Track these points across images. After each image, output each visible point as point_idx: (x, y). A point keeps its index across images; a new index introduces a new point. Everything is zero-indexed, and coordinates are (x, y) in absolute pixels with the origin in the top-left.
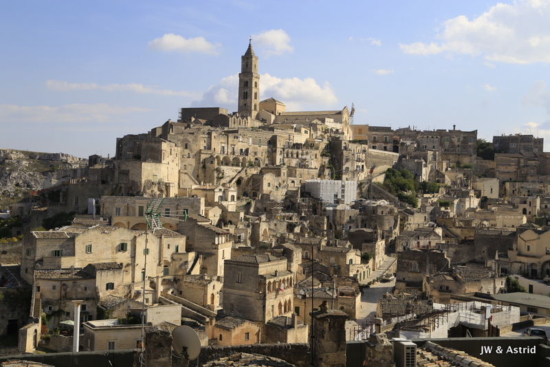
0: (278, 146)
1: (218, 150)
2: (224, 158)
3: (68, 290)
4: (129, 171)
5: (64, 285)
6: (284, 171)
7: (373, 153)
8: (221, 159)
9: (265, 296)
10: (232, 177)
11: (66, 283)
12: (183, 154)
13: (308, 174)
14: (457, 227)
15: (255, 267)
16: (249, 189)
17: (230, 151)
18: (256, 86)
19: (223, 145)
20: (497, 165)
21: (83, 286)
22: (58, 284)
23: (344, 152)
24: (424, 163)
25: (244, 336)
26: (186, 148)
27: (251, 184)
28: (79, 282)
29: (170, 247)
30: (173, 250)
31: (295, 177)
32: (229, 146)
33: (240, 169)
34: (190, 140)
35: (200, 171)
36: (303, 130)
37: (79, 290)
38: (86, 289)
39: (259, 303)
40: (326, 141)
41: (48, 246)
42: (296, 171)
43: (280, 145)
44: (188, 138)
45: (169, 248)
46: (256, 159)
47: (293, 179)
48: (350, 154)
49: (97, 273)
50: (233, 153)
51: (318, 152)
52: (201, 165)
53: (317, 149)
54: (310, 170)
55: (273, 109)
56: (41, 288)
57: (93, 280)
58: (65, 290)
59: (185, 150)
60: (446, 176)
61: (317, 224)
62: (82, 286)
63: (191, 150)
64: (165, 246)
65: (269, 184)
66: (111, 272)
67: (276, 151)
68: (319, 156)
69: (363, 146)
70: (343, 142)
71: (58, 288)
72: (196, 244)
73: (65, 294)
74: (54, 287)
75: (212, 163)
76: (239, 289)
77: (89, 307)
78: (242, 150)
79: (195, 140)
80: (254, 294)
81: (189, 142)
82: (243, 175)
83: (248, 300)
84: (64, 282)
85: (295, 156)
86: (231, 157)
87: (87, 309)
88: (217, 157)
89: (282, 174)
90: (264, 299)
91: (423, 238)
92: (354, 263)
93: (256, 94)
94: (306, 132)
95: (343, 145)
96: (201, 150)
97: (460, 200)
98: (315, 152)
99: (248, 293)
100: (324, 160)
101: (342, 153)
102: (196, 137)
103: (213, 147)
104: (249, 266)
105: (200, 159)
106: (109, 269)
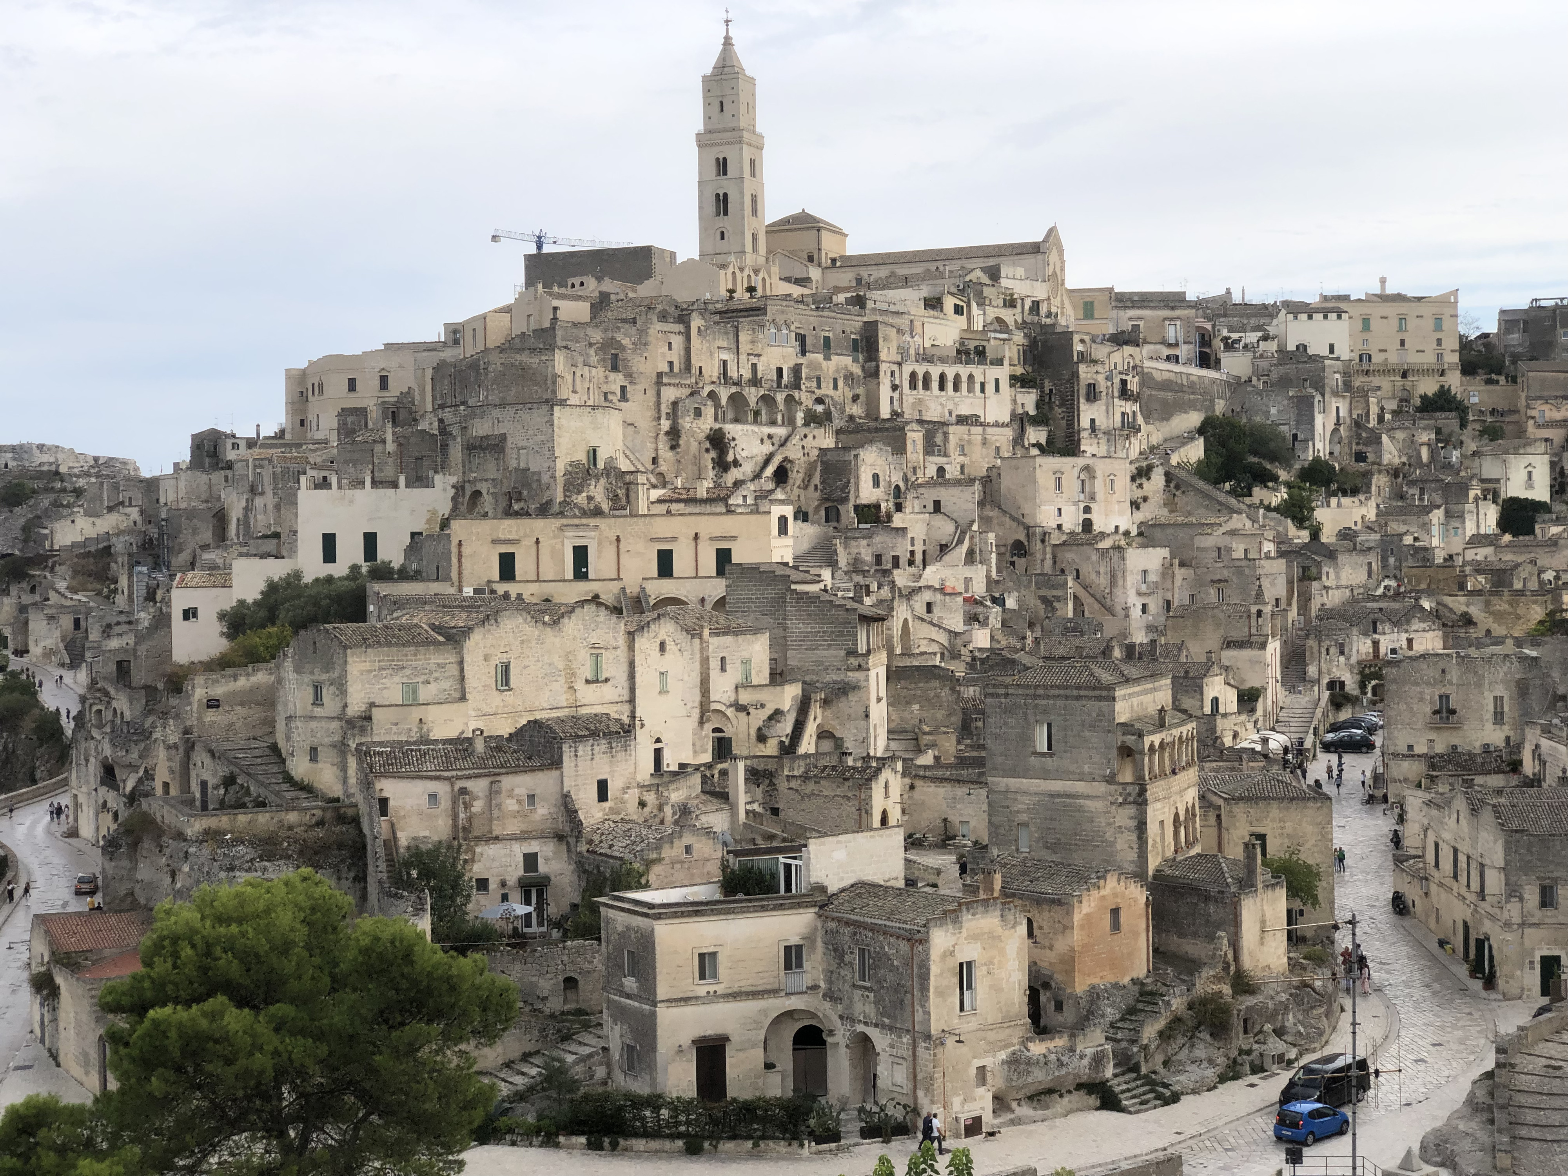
0: (883, 355)
1: (712, 371)
2: (732, 398)
3: (478, 806)
4: (503, 437)
5: (463, 791)
6: (915, 437)
7: (1157, 376)
8: (724, 402)
9: (1143, 791)
10: (760, 459)
11: (469, 784)
12: (605, 388)
13: (985, 442)
14: (1472, 593)
15: (1099, 698)
16: (812, 499)
17: (747, 374)
18: (753, 174)
19: (724, 356)
20: (1528, 398)
21: (522, 792)
22: (442, 789)
23: (1082, 368)
24: (1318, 398)
25: (1106, 921)
26: (615, 368)
27: (816, 480)
28: (507, 782)
29: (728, 667)
30: (734, 675)
31: (946, 455)
32: (743, 357)
33: (780, 431)
34: (626, 342)
35: (660, 446)
36: (949, 303)
37: (511, 805)
38: (531, 798)
39: (1125, 817)
40: (1019, 338)
41: (382, 669)
42: (946, 435)
43: (887, 352)
44: (619, 337)
45: (723, 669)
46: (819, 401)
47: (941, 460)
48: (1101, 378)
49: (565, 748)
50: (755, 382)
51: (1003, 373)
52: (666, 425)
53: (999, 362)
54: (989, 430)
55: (813, 247)
56: (392, 803)
57: (555, 773)
58: (467, 806)
59: (612, 376)
60: (1385, 438)
61: (1044, 600)
62: (517, 791)
63: (629, 376)
64: (714, 664)
65: (876, 479)
66: (603, 744)
67: (875, 374)
68: (1004, 384)
69: (1128, 350)
70: (1076, 338)
71: (445, 802)
72: (794, 658)
73: (470, 819)
74: (433, 797)
75: (698, 413)
76: (1045, 775)
77: (547, 860)
78: (780, 371)
79: (641, 344)
80: (1101, 788)
81: (623, 348)
82: (793, 451)
83: (1080, 809)
84: (459, 784)
85: (935, 385)
86: (752, 395)
87: (543, 868)
88: (712, 395)
89: (909, 447)
90: (1140, 801)
91: (1387, 627)
92: (1221, 710)
93: (754, 199)
94: (958, 310)
95: (1078, 347)
96: (660, 375)
97: (1448, 514)
98: (993, 373)
99: (1080, 787)
100: (1021, 398)
101: (1075, 375)
102: (643, 332)
103: (695, 362)
104: (1078, 698)
105: (658, 404)
106: (594, 734)
